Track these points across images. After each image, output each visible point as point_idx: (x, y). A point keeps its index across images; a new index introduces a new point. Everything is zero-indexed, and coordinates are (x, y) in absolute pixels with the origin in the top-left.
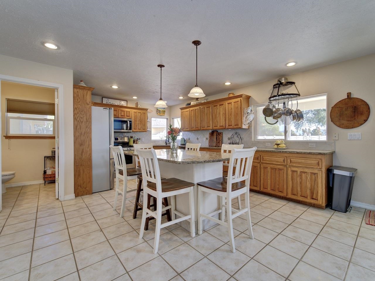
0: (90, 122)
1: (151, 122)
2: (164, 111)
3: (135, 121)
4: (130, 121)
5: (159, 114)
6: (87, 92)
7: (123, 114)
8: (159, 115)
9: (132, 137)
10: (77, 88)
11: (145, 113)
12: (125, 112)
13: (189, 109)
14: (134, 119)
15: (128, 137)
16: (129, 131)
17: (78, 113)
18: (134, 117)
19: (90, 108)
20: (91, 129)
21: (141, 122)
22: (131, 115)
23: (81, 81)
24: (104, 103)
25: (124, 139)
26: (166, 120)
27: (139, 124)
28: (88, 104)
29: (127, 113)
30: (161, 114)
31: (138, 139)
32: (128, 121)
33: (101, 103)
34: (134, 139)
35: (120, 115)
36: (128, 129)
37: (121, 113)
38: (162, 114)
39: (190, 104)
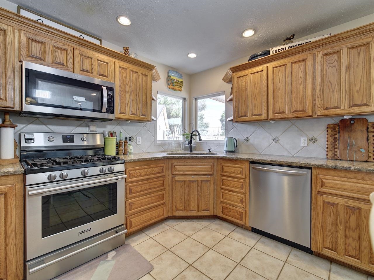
2: (181, 82)
3: (124, 91)
4: (110, 89)
5: (171, 86)
8: (172, 88)
9: (112, 135)
11: (147, 76)
12: (96, 63)
13: (265, 65)
14: (120, 86)
15: (102, 133)
16: (107, 117)
18: (122, 80)
22: (111, 74)
25: (94, 139)
27: (133, 100)
29: (100, 65)
30: (175, 87)
31: (128, 139)
32: (104, 89)
34: (118, 139)
36: (104, 110)
37: (81, 62)
38: (177, 88)
39: (268, 53)
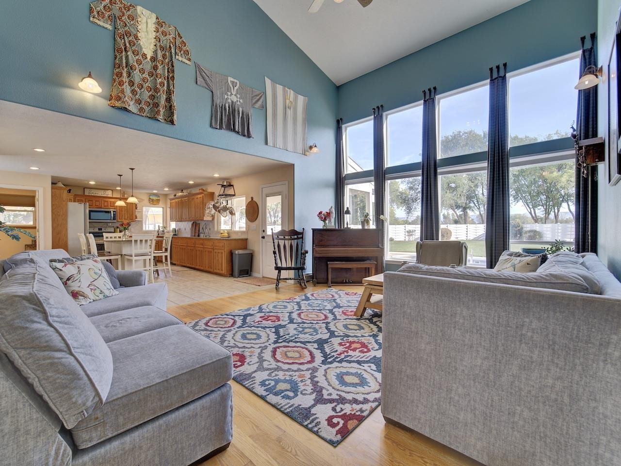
0: (66, 216)
1: (142, 212)
2: (159, 200)
3: (121, 211)
4: (114, 212)
6: (64, 191)
7: (106, 204)
8: (152, 204)
10: (55, 189)
12: (109, 203)
13: (175, 200)
14: (119, 209)
16: (114, 221)
17: (55, 208)
19: (66, 204)
20: (67, 221)
21: (127, 212)
23: (59, 182)
24: (86, 194)
26: (162, 209)
27: (125, 214)
28: (64, 201)
29: (111, 203)
30: (154, 203)
32: (112, 212)
33: (83, 194)
35: (103, 205)
36: (112, 219)
37: (104, 203)
38: (156, 203)
39: (176, 195)
